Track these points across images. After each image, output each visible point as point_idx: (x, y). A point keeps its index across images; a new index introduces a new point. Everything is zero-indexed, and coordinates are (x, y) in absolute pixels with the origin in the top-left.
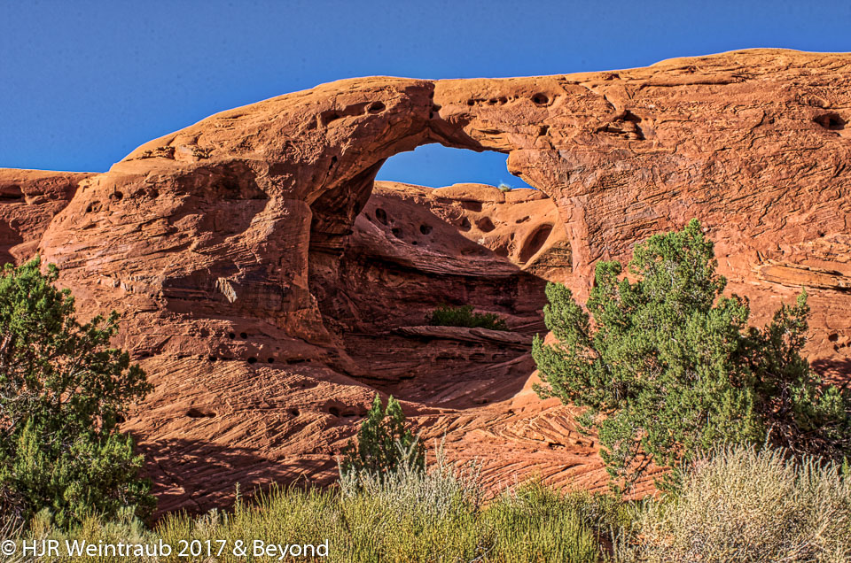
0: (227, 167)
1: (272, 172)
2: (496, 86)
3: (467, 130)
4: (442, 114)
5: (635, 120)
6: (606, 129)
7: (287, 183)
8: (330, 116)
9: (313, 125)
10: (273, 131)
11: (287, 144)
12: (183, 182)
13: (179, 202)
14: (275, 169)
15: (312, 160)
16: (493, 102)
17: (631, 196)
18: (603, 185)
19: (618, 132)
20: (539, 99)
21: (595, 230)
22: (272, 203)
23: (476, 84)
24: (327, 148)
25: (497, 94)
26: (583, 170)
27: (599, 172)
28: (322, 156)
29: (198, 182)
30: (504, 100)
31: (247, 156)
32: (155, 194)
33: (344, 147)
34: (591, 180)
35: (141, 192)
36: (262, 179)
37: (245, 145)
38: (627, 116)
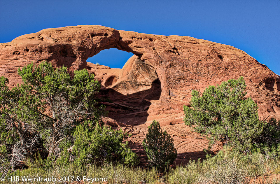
0: (65, 46)
1: (79, 50)
2: (140, 35)
3: (130, 45)
4: (123, 40)
5: (177, 50)
6: (170, 51)
7: (83, 54)
8: (93, 35)
9: (89, 37)
10: (77, 37)
11: (82, 42)
12: (51, 49)
13: (50, 55)
15: (90, 48)
16: (138, 39)
17: (178, 70)
18: (171, 66)
19: (173, 52)
20: (151, 40)
21: (168, 78)
22: (78, 59)
23: (134, 33)
24: (93, 45)
25: (139, 37)
26: (165, 61)
27: (170, 62)
28: (92, 47)
29: (56, 49)
30: (141, 39)
31: (70, 43)
32: (41, 51)
33: (98, 45)
34: (167, 64)
35: (36, 50)
36: (75, 51)
37: (69, 40)
38: (175, 48)
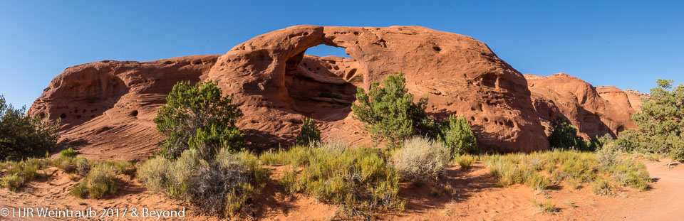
0: (261, 51)
1: (274, 52)
2: (343, 29)
3: (333, 41)
4: (326, 36)
5: (384, 42)
6: (376, 43)
7: (278, 56)
8: (291, 36)
9: (286, 39)
10: (274, 41)
11: (279, 44)
12: (248, 56)
13: (247, 62)
14: (275, 52)
15: (286, 49)
16: (342, 33)
19: (379, 45)
20: (356, 33)
21: (371, 72)
22: (274, 61)
23: (337, 28)
24: (290, 45)
25: (343, 31)
26: (368, 55)
28: (289, 48)
29: (252, 55)
30: (345, 33)
31: (266, 48)
32: (240, 60)
33: (296, 45)
35: (236, 59)
36: (271, 54)
37: (266, 45)
38: (382, 40)
